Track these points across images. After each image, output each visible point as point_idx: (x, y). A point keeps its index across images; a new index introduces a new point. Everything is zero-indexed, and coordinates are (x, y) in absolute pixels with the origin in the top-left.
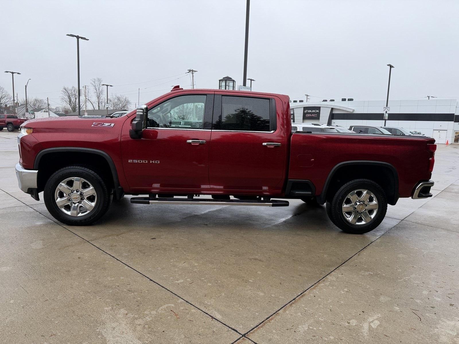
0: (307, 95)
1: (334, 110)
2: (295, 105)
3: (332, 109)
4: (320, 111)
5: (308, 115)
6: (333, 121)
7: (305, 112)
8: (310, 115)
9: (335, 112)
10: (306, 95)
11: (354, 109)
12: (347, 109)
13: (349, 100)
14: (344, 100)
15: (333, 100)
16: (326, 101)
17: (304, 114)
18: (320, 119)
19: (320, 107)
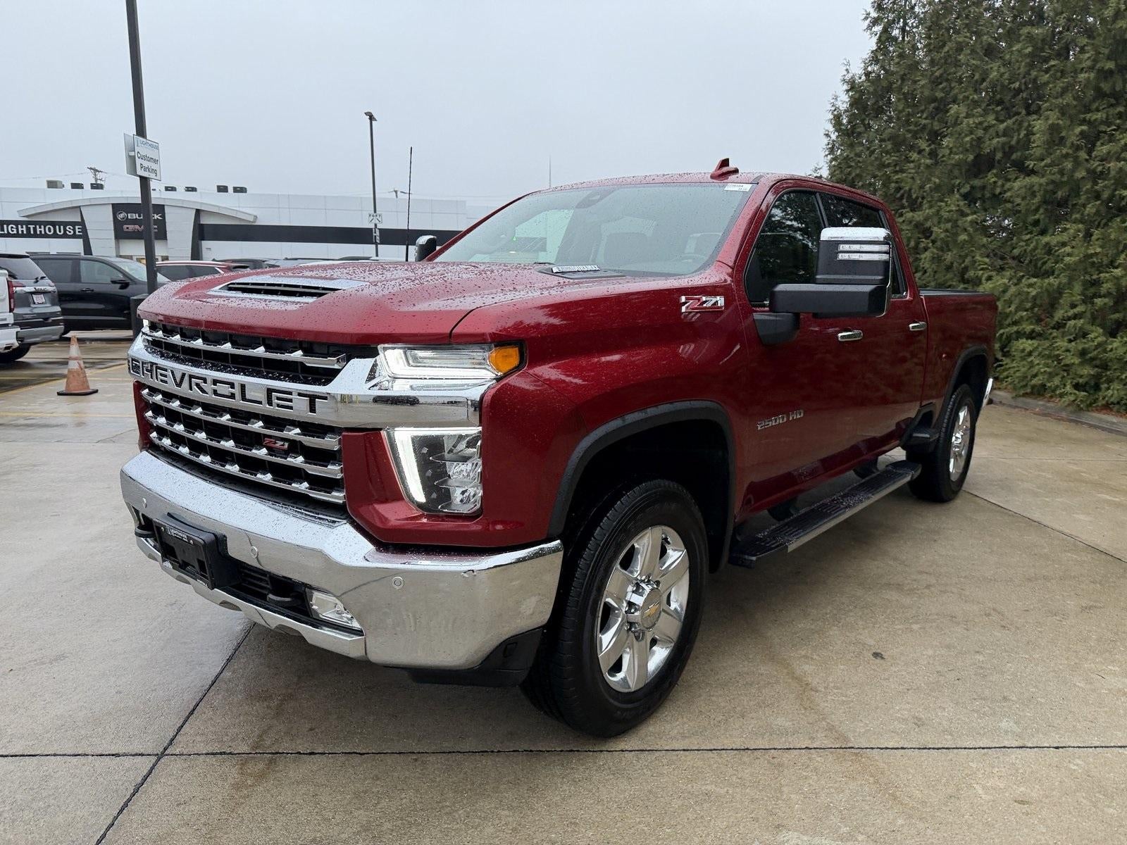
0: (96, 171)
1: (202, 214)
2: (81, 198)
3: (198, 212)
4: (163, 216)
5: (131, 227)
6: (206, 244)
7: (121, 216)
8: (137, 227)
9: (205, 220)
10: (91, 169)
11: (255, 214)
12: (239, 214)
13: (236, 190)
14: (222, 189)
15: (194, 189)
16: (173, 189)
17: (118, 225)
18: (168, 238)
19: (164, 205)
